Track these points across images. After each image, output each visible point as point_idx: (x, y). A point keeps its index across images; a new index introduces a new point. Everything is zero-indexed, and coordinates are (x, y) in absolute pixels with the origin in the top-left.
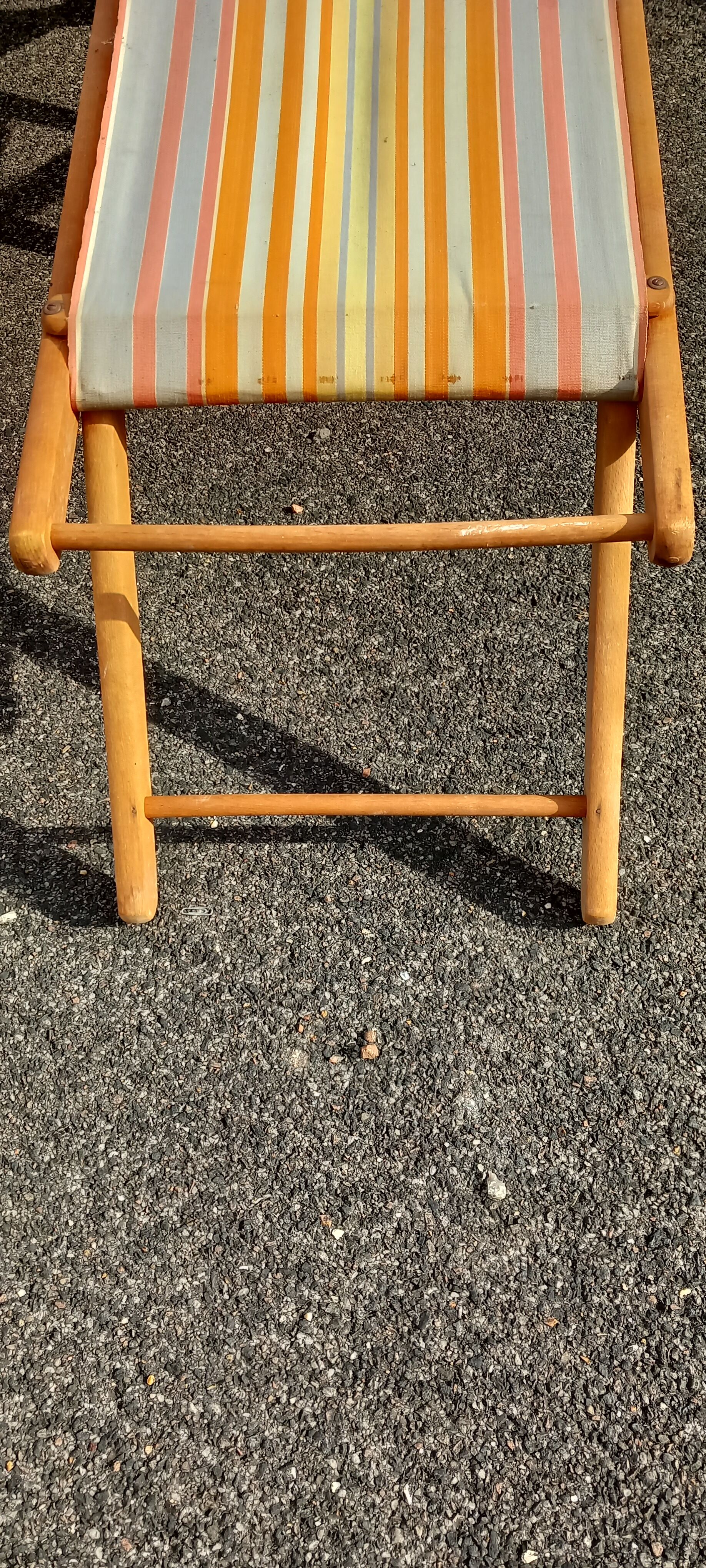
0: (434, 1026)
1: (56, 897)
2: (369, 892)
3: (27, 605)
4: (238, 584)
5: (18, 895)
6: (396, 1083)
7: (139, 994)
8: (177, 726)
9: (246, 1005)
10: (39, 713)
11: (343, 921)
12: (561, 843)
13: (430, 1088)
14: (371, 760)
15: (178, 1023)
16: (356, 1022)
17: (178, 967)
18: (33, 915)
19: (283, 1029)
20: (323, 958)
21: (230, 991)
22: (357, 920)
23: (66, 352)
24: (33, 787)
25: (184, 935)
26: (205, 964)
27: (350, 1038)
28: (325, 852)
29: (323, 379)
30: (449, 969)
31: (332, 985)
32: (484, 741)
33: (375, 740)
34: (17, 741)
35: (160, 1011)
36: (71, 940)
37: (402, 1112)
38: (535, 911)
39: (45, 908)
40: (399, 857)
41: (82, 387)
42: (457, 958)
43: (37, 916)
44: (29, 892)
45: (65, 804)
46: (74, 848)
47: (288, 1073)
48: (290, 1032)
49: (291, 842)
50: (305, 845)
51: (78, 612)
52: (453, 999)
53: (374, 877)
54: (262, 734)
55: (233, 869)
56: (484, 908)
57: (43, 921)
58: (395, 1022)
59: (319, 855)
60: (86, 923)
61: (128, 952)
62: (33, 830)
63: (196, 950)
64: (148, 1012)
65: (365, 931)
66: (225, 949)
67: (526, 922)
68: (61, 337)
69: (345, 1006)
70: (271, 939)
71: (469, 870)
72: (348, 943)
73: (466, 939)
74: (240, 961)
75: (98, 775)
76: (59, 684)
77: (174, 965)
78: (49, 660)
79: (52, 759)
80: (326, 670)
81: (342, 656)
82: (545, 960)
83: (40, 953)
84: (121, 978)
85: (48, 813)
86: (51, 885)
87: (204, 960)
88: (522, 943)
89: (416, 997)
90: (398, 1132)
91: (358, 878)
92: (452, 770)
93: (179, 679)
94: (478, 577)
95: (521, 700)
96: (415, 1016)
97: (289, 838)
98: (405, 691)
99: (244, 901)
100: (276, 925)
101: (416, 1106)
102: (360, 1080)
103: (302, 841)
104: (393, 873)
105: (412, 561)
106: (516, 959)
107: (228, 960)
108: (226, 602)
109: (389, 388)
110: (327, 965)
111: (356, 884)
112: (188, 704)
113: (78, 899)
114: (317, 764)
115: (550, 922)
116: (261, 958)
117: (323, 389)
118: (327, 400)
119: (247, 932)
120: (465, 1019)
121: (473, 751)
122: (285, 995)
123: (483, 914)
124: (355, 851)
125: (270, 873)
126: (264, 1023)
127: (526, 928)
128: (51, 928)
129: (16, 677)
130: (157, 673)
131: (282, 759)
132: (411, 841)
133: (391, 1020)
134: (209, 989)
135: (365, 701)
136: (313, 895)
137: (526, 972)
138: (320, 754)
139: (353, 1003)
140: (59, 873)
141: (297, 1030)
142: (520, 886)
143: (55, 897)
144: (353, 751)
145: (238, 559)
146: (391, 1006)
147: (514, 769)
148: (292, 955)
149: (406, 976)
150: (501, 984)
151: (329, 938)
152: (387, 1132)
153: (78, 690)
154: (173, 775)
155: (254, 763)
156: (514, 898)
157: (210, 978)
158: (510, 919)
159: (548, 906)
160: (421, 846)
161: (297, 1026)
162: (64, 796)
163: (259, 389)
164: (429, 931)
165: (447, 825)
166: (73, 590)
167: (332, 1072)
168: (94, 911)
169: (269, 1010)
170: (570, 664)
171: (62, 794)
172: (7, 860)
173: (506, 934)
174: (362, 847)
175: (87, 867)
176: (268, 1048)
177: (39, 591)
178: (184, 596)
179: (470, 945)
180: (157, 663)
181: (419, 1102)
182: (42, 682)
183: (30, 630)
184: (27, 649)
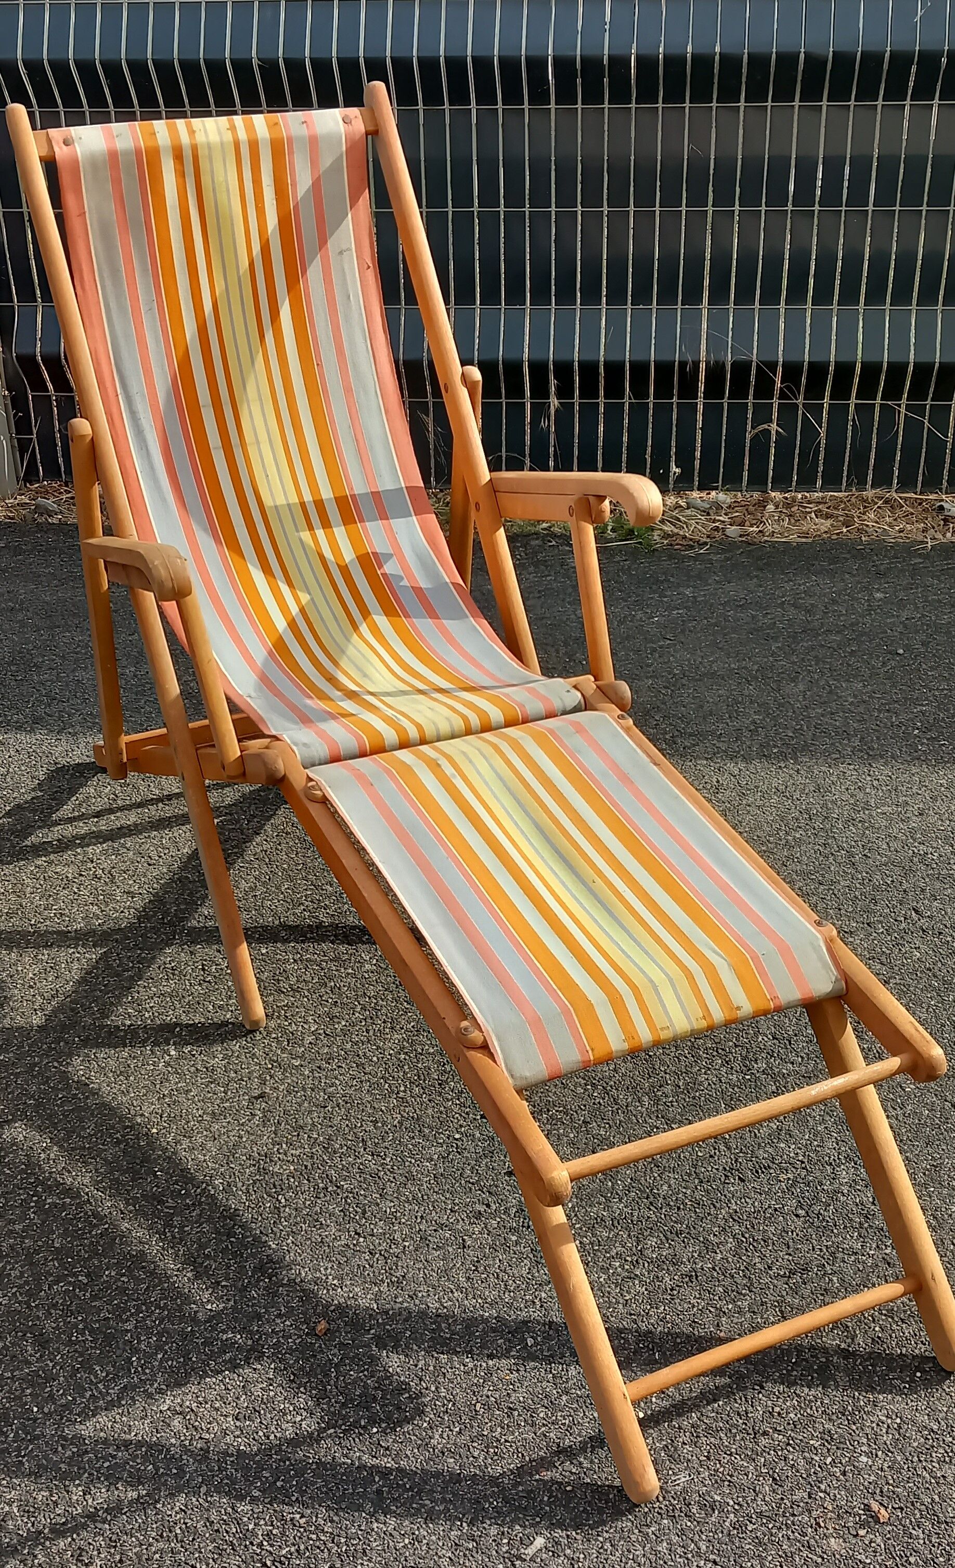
0: (908, 1482)
1: (562, 1514)
2: (792, 1415)
3: (355, 1313)
4: (514, 1238)
5: (532, 1525)
6: (914, 1529)
7: (685, 1553)
8: (552, 1356)
9: (770, 1526)
10: (433, 1389)
11: (791, 1442)
12: (893, 1331)
13: (938, 1522)
14: (718, 1325)
15: (732, 1559)
16: (855, 1503)
17: (698, 1522)
18: (556, 1535)
19: (810, 1530)
20: (798, 1471)
21: (751, 1522)
22: (801, 1438)
23: (492, 1056)
24: (475, 1444)
25: (685, 1499)
26: (716, 1512)
27: (859, 1515)
28: (739, 1401)
29: (662, 1029)
30: (888, 1442)
31: (819, 1487)
32: (787, 1284)
33: (710, 1311)
34: (432, 1416)
35: (712, 1557)
36: (601, 1539)
37: (934, 1546)
38: (914, 1381)
39: (561, 1525)
40: (795, 1383)
41: (512, 1076)
42: (887, 1433)
43: (559, 1533)
44: (538, 1519)
45: (511, 1446)
46: (547, 1475)
47: (837, 1556)
48: (816, 1530)
49: (708, 1404)
50: (721, 1403)
51: (401, 1303)
52: (907, 1460)
53: (788, 1404)
54: (623, 1338)
55: (681, 1440)
56: (879, 1393)
57: (568, 1536)
58: (881, 1492)
59: (737, 1405)
60: (604, 1523)
61: (653, 1529)
62: (503, 1475)
63: (702, 1507)
64: (702, 1562)
65: (811, 1442)
66: (722, 1494)
67: (914, 1391)
68: (485, 1047)
69: (839, 1496)
70: (750, 1475)
71: (848, 1372)
72: (806, 1454)
73: (884, 1418)
74: (740, 1499)
75: (519, 1415)
76: (432, 1362)
77: (695, 1523)
78: (407, 1347)
79: (473, 1418)
80: (633, 1276)
81: (637, 1261)
82: (945, 1409)
83: (585, 1558)
84: (663, 1547)
85: (504, 1458)
86: (551, 1507)
87: (713, 1510)
88: (922, 1405)
89: (882, 1470)
90: (941, 1559)
91: (777, 1409)
92: (781, 1312)
93: (525, 1323)
94: (689, 1175)
95: (788, 1248)
96: (891, 1482)
97: (705, 1402)
98: (702, 1269)
99: (708, 1458)
100: (746, 1464)
101: (938, 1538)
102: (889, 1539)
103: (715, 1401)
104: (798, 1396)
105: (631, 1179)
106: (926, 1417)
107: (731, 1503)
108: (515, 1253)
109: (704, 1024)
110: (804, 1476)
111: (779, 1414)
112: (548, 1338)
113: (581, 1509)
114: (681, 1343)
115: (928, 1384)
116: (754, 1491)
117: (665, 1035)
118: (668, 1042)
119: (729, 1478)
120: (925, 1468)
121: (784, 1293)
122: (792, 1507)
123: (880, 1397)
124: (760, 1392)
125: (710, 1431)
126: (793, 1532)
127: (916, 1394)
128: (578, 1537)
129: (391, 1370)
130: (504, 1325)
131: (653, 1350)
132: (793, 1370)
133: (878, 1491)
134: (734, 1528)
135: (680, 1286)
136: (755, 1434)
137: (939, 1423)
138: (678, 1335)
139: (843, 1493)
140: (549, 1498)
141: (820, 1527)
142: (891, 1369)
143: (560, 1513)
144: (700, 1324)
145: (498, 1220)
146: (870, 1483)
147: (822, 1295)
148: (774, 1479)
149: (864, 1459)
150: (929, 1437)
151: (791, 1457)
152: (934, 1563)
153: (450, 1360)
154: (579, 1392)
155: (634, 1361)
156: (893, 1379)
157: (729, 1520)
158: (901, 1392)
159: (918, 1374)
160: (802, 1370)
161: (818, 1524)
162: (506, 1441)
163: (626, 1046)
164: (854, 1424)
165: (809, 1350)
166: (384, 1288)
167: (867, 1542)
168: (601, 1511)
169: (789, 1522)
170: (801, 1212)
171: (503, 1440)
172: (500, 1504)
173: (907, 1404)
174: (762, 1388)
175: (568, 1484)
176: (809, 1547)
177: (356, 1300)
178: (478, 1262)
179: (889, 1421)
180: (498, 1316)
181: (939, 1534)
182: (416, 1366)
183: (373, 1331)
184: (382, 1346)
